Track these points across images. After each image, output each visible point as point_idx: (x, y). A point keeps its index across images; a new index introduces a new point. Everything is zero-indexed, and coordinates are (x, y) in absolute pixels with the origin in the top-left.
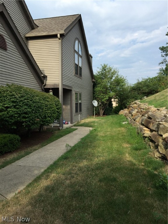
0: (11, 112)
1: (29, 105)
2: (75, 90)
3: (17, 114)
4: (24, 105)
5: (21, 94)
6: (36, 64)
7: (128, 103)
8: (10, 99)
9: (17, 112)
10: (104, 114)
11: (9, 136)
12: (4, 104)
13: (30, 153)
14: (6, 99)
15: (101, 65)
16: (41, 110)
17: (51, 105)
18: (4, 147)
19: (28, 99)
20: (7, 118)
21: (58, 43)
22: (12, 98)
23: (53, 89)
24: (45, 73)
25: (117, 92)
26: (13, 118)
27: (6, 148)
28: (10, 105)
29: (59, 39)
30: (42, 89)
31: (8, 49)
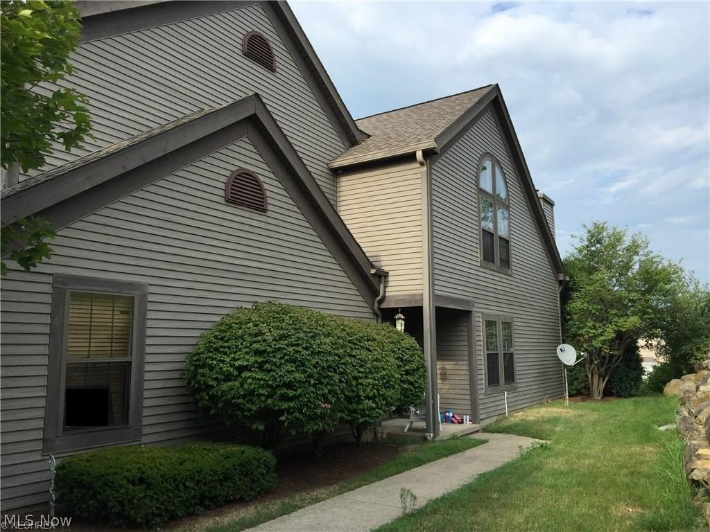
0: (250, 381)
1: (301, 362)
2: (483, 310)
3: (266, 387)
4: (287, 360)
5: (282, 329)
6: (354, 239)
7: (699, 355)
8: (251, 345)
9: (265, 380)
10: (607, 393)
11: (243, 453)
12: (234, 359)
13: (296, 508)
14: (242, 344)
15: (585, 226)
16: (337, 377)
17: (377, 360)
18: (224, 484)
19: (298, 345)
20: (239, 398)
21: (419, 176)
22: (256, 342)
23: (404, 311)
24: (383, 263)
25: (648, 314)
26: (255, 399)
27: (229, 487)
28: (248, 360)
29: (422, 164)
30: (373, 310)
31: (270, 207)
